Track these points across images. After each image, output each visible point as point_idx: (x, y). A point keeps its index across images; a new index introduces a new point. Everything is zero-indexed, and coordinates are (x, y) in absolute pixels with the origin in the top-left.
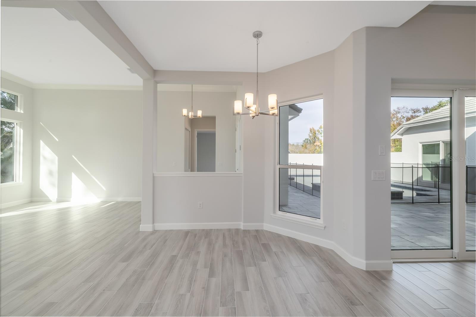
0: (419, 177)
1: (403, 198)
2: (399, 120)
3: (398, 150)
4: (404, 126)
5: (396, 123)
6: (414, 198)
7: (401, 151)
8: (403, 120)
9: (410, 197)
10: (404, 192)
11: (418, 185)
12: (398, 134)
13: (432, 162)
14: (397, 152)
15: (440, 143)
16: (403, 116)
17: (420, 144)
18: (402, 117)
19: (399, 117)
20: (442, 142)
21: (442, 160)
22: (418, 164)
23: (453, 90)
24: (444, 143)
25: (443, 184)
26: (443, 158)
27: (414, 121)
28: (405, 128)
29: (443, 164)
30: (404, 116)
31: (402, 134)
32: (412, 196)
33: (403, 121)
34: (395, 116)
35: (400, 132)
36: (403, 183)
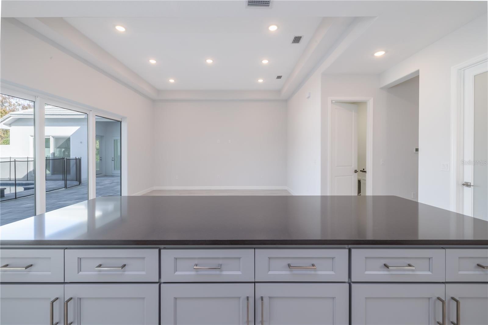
0: (30, 172)
1: (5, 196)
2: (13, 106)
3: (7, 142)
4: (12, 116)
5: (9, 109)
6: (17, 194)
7: (9, 144)
8: (18, 107)
9: (13, 194)
10: (5, 189)
11: (28, 180)
12: (4, 124)
13: (47, 156)
14: (7, 144)
15: (50, 138)
16: (18, 102)
17: (31, 137)
18: (16, 104)
19: (13, 103)
20: (52, 137)
21: (52, 154)
22: (28, 158)
23: (36, 96)
24: (54, 138)
25: (53, 176)
26: (53, 152)
27: (24, 112)
28: (13, 118)
29: (53, 157)
30: (20, 103)
31: (10, 125)
32: (15, 192)
33: (19, 109)
34: (7, 101)
35: (8, 121)
36: (10, 180)
